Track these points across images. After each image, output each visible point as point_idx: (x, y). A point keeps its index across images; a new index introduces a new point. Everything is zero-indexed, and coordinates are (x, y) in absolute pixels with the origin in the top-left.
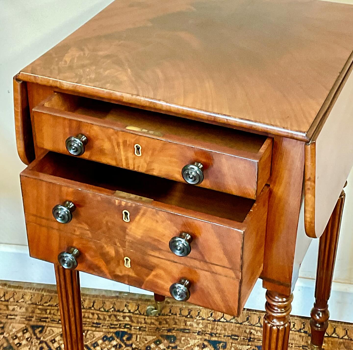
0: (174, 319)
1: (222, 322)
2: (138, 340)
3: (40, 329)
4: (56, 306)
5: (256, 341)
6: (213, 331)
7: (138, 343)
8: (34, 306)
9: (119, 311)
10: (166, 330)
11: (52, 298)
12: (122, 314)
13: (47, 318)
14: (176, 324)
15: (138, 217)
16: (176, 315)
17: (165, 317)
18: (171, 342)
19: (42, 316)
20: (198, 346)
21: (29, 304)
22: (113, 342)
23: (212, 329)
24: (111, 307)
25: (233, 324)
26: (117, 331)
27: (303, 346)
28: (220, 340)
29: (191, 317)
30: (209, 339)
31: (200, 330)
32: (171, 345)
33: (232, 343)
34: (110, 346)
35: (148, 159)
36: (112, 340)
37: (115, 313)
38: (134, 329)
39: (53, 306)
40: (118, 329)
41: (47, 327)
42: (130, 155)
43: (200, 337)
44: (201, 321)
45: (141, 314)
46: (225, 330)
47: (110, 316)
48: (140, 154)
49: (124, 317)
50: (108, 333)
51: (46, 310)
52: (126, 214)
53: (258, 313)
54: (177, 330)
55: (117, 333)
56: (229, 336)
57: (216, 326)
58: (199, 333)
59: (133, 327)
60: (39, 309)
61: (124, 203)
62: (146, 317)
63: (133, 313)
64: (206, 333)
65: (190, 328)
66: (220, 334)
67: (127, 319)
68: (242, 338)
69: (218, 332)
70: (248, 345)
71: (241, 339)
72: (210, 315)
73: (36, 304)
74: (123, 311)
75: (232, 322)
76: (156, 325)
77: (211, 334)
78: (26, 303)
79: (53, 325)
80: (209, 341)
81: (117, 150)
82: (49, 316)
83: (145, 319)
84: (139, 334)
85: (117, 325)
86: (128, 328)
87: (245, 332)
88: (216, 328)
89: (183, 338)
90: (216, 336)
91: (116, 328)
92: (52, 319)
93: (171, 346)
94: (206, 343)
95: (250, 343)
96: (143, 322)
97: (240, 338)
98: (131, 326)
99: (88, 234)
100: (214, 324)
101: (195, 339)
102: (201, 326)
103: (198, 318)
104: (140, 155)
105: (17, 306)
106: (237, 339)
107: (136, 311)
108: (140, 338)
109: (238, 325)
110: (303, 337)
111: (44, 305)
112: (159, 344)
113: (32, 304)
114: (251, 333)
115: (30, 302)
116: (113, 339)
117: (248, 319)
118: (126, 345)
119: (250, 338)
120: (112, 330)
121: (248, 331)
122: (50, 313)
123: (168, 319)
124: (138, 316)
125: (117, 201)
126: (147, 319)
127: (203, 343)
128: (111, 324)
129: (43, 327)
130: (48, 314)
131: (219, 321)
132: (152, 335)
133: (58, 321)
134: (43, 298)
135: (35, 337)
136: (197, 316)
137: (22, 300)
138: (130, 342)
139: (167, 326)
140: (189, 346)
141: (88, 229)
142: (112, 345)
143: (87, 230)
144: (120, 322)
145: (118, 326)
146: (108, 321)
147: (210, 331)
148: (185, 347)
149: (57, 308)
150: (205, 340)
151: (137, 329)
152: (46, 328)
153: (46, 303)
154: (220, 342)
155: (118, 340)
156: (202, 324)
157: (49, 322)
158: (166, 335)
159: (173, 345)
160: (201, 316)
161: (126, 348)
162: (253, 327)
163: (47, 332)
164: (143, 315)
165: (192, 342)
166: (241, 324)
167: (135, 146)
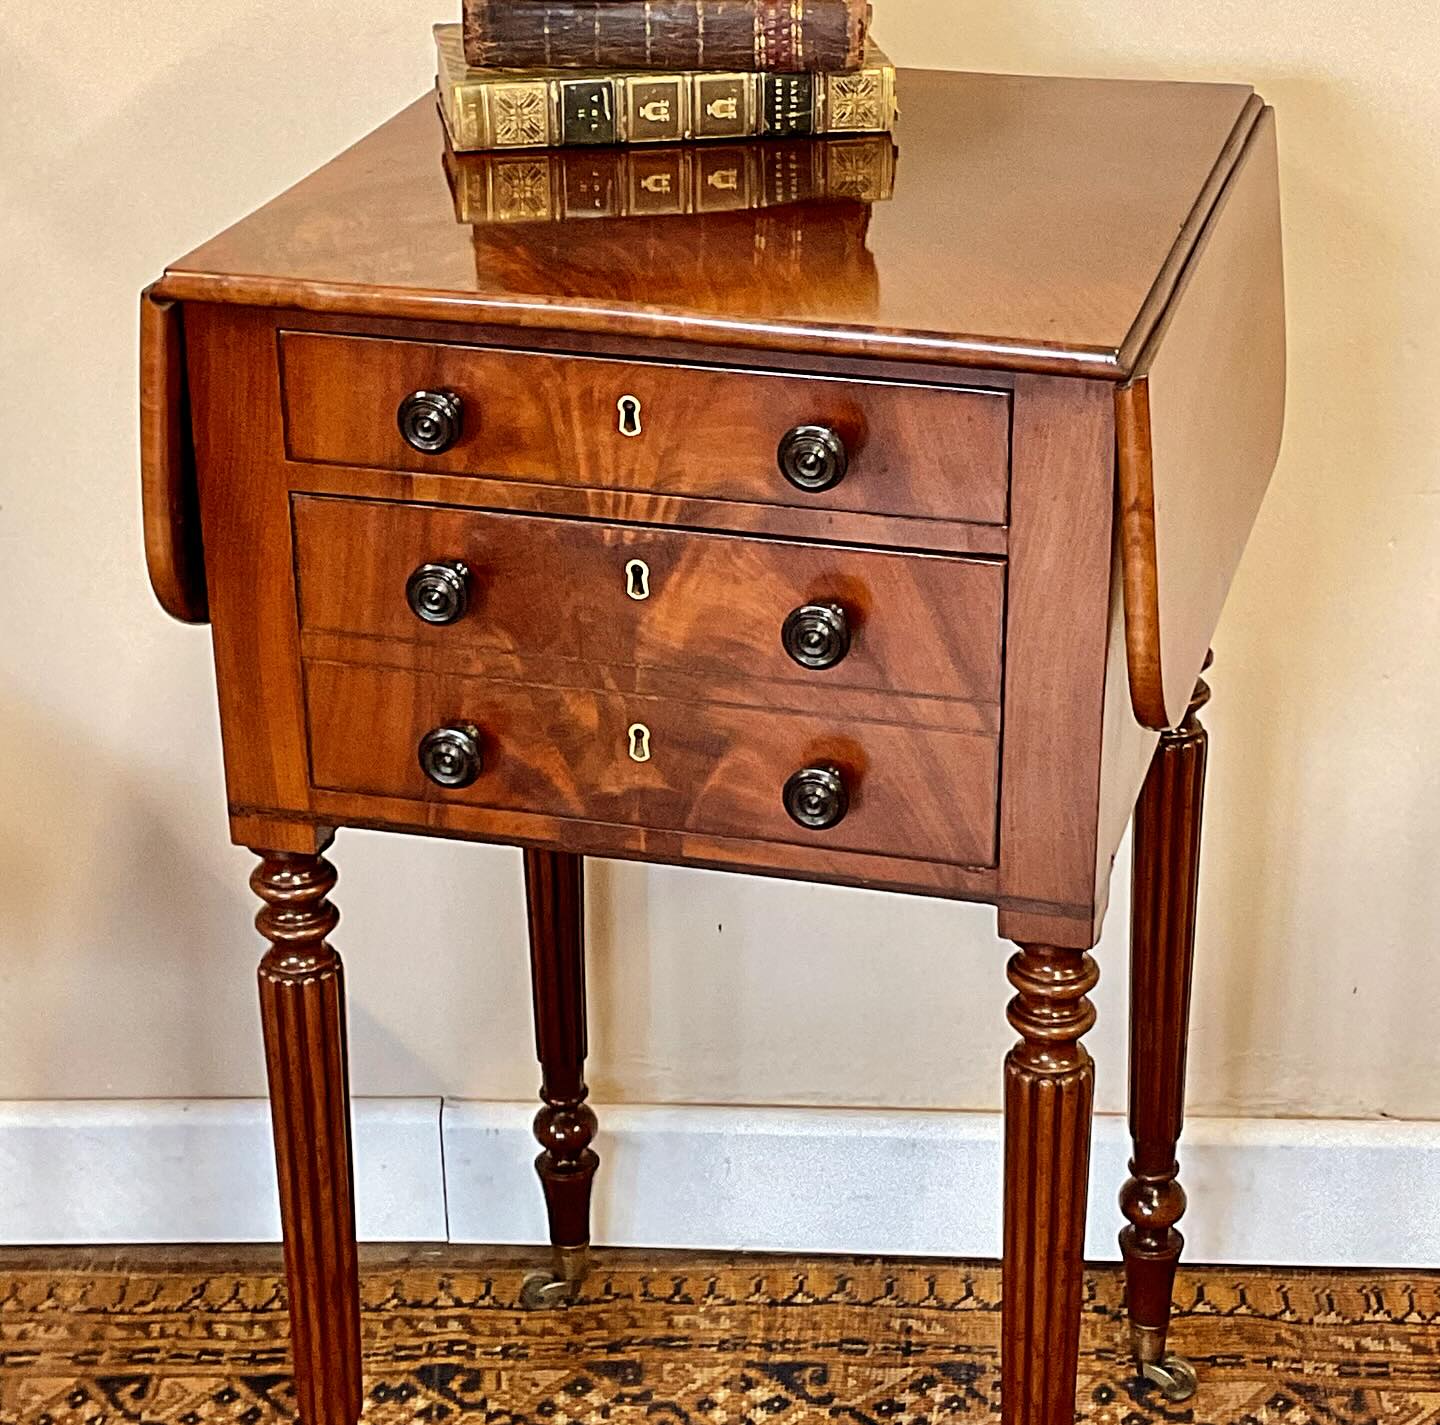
0: (624, 1310)
1: (801, 1305)
2: (505, 1386)
3: (134, 1387)
4: (180, 1310)
5: (930, 1349)
6: (773, 1336)
7: (508, 1397)
8: (99, 1317)
9: (417, 1305)
10: (603, 1347)
11: (160, 1288)
12: (430, 1313)
13: (156, 1350)
14: (633, 1324)
15: (675, 577)
16: (630, 1296)
17: (592, 1308)
18: (625, 1383)
19: (133, 1345)
20: (725, 1384)
21: (78, 1313)
22: (412, 1400)
23: (768, 1329)
24: (389, 1296)
25: (840, 1308)
26: (423, 1368)
27: (1098, 1351)
28: (799, 1358)
29: (687, 1300)
30: (762, 1361)
31: (726, 1336)
32: (625, 1390)
33: (847, 1365)
34: (403, 1416)
35: (663, 441)
36: (408, 1397)
37: (407, 1312)
38: (485, 1353)
39: (172, 1312)
40: (425, 1361)
41: (162, 1377)
42: (604, 436)
43: (730, 1357)
44: (726, 1309)
45: (501, 1307)
46: (815, 1327)
47: (388, 1324)
48: (634, 428)
49: (441, 1322)
50: (392, 1374)
51: (145, 1327)
52: (637, 571)
53: (922, 1267)
54: (643, 1343)
55: (424, 1374)
56: (833, 1345)
57: (780, 1320)
58: (722, 1346)
59: (478, 1351)
60: (118, 1325)
61: (632, 535)
62: (524, 1315)
63: (472, 1306)
64: (750, 1344)
65: (686, 1332)
66: (797, 1342)
67: (454, 1325)
68: (880, 1346)
69: (792, 1335)
70: (906, 1365)
71: (876, 1349)
72: (752, 1289)
73: (105, 1311)
74: (432, 1305)
75: (836, 1303)
76: (562, 1335)
77: (767, 1346)
78: (65, 1310)
79: (183, 1370)
80: (763, 1367)
81: (559, 427)
82: (161, 1343)
83: (518, 1321)
84: (505, 1369)
85: (419, 1347)
86: (460, 1353)
87: (888, 1327)
88: (783, 1325)
89: (668, 1367)
90: (784, 1350)
91: (416, 1358)
92: (174, 1352)
93: (627, 1396)
94: (752, 1373)
95: (911, 1359)
96: (514, 1329)
97: (872, 1347)
98: (473, 1347)
99: (511, 667)
100: (775, 1314)
101: (714, 1364)
102: (725, 1323)
103: (710, 1301)
104: (638, 430)
105: (33, 1325)
106: (865, 1352)
107: (482, 1298)
108: (511, 1379)
109: (857, 1309)
110: (1095, 1324)
111: (136, 1310)
112: (582, 1393)
113: (91, 1311)
114: (909, 1330)
115: (80, 1307)
116: (414, 1393)
117: (890, 1289)
118: (465, 1407)
119: (909, 1344)
120: (403, 1365)
121: (896, 1324)
122: (163, 1335)
123: (604, 1311)
124: (490, 1313)
125: (608, 533)
126: (529, 1319)
127: (743, 1375)
128: (399, 1348)
129: (145, 1380)
130: (155, 1338)
131: (788, 1302)
132: (553, 1368)
133: (199, 1356)
134: (128, 1289)
135: (120, 1413)
136: (707, 1296)
137: (50, 1303)
138: (479, 1395)
139: (604, 1333)
140: (693, 1387)
141: (511, 647)
142: (411, 1410)
143: (509, 652)
144: (428, 1339)
145: (424, 1349)
146: (384, 1338)
147: (761, 1334)
148: (680, 1393)
149: (185, 1316)
150: (750, 1364)
151: (497, 1353)
152: (155, 1381)
153: (143, 1303)
154: (803, 1366)
155: (433, 1394)
156: (731, 1317)
157: (162, 1362)
158: (604, 1362)
159: (635, 1390)
160: (722, 1293)
161: (465, 1416)
162: (915, 1311)
163: (163, 1394)
164: (510, 1308)
165: (701, 1377)
166: (869, 1304)
167: (620, 405)
